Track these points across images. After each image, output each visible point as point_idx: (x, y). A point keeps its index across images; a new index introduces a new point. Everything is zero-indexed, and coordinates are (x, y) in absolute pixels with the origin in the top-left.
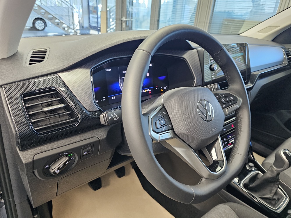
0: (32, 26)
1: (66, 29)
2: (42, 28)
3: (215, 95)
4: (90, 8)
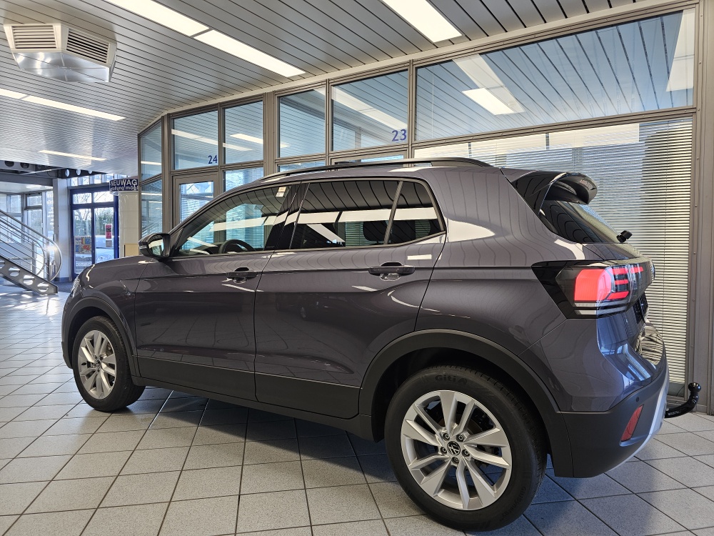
4: (75, 241)
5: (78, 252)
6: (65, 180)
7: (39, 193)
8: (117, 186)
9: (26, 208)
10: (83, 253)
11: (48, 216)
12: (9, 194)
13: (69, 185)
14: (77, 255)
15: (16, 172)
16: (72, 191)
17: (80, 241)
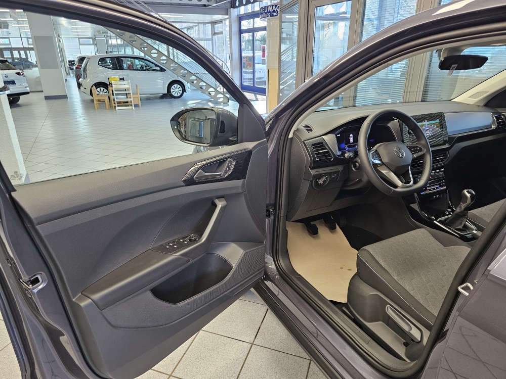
0: (166, 92)
1: (213, 94)
2: (179, 95)
3: (407, 147)
4: (243, 59)
5: (244, 67)
6: (236, 9)
7: (221, 21)
8: (265, 13)
9: (214, 34)
10: (248, 69)
11: (227, 40)
12: (205, 23)
13: (239, 14)
14: (243, 70)
15: (205, 6)
16: (241, 18)
17: (246, 59)
